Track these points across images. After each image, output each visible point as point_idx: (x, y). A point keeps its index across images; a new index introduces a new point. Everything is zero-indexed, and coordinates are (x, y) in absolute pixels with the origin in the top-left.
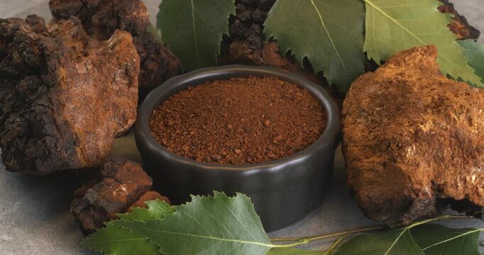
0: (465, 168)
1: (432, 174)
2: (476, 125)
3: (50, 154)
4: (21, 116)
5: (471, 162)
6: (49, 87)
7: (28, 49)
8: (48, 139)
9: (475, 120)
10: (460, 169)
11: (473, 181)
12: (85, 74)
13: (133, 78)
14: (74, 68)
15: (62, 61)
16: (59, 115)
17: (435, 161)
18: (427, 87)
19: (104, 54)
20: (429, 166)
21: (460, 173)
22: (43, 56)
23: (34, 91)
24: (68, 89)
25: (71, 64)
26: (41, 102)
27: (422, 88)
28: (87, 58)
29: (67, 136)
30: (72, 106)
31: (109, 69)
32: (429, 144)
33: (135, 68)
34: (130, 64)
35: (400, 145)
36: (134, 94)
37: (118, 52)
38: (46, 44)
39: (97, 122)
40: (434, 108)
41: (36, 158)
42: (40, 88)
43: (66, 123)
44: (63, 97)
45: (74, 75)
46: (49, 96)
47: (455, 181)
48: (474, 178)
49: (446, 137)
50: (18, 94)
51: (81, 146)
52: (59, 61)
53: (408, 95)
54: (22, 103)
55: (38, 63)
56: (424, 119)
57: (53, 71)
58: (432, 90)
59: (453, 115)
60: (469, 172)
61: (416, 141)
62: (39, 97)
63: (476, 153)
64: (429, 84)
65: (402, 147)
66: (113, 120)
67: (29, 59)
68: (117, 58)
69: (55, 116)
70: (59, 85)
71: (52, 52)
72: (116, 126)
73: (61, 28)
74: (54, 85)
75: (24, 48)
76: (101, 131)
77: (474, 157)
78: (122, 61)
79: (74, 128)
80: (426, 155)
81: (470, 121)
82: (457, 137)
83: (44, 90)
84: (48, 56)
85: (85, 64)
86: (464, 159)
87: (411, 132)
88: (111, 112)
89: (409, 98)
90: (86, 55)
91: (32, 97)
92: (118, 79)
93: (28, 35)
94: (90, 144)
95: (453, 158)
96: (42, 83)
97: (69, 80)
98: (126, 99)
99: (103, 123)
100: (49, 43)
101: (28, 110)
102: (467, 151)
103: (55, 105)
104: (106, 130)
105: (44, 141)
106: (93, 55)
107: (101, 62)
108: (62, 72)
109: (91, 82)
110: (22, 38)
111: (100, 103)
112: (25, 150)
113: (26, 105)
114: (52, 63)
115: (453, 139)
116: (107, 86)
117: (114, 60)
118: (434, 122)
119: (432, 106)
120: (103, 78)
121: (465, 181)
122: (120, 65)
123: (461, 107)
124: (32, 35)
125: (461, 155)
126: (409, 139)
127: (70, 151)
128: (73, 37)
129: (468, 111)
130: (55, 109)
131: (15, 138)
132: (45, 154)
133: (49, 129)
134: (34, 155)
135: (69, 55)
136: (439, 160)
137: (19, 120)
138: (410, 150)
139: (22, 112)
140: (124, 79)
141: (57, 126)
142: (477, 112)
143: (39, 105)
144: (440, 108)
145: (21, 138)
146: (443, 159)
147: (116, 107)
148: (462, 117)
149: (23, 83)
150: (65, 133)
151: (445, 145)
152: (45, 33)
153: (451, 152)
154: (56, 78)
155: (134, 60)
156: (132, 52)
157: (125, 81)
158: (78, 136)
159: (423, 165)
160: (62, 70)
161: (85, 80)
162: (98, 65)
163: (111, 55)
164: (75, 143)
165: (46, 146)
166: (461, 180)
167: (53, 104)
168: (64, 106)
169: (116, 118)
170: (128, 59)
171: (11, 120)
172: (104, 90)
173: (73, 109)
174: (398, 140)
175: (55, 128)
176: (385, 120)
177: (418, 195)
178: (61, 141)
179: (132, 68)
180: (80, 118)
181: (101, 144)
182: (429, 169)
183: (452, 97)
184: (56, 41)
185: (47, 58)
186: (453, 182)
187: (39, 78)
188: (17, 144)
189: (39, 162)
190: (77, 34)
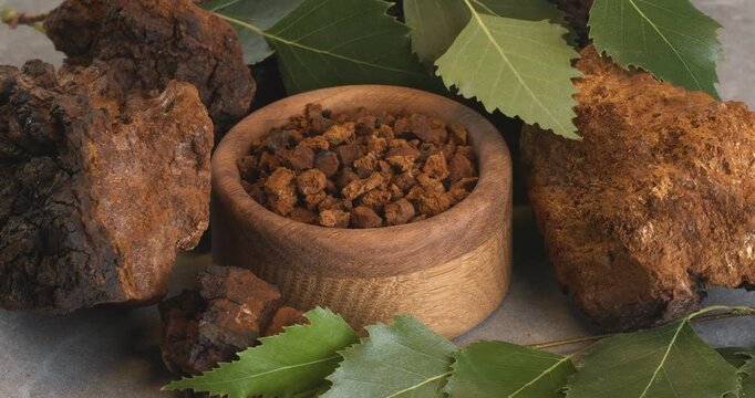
0: (733, 241)
1: (686, 260)
2: (736, 170)
3: (77, 280)
4: (28, 221)
5: (740, 229)
6: (71, 174)
7: (34, 114)
8: (74, 256)
9: (733, 162)
10: (726, 244)
11: (749, 256)
12: (127, 152)
13: (204, 156)
14: (110, 142)
15: (91, 133)
16: (91, 218)
17: (687, 240)
18: (646, 111)
19: (155, 119)
20: (680, 249)
21: (727, 249)
22: (60, 124)
23: (48, 180)
24: (102, 176)
25: (104, 136)
26: (60, 198)
27: (638, 114)
28: (130, 127)
29: (104, 250)
30: (109, 203)
31: (165, 144)
32: (672, 217)
33: (206, 141)
34: (198, 134)
35: (629, 226)
36: (205, 181)
37: (178, 116)
38: (63, 105)
39: (149, 228)
40: (666, 151)
41: (56, 287)
42: (58, 176)
43: (102, 230)
44: (95, 189)
45: (110, 154)
46: (73, 188)
47: (723, 261)
48: (749, 250)
49: (696, 200)
50: (20, 186)
51: (126, 266)
52: (86, 133)
53: (622, 134)
54: (28, 200)
55: (51, 136)
56: (655, 176)
57: (77, 149)
58: (655, 116)
59: (698, 163)
60: (740, 244)
61: (651, 216)
62: (57, 190)
63: (746, 215)
64: (647, 104)
65: (632, 230)
66: (173, 223)
67: (37, 130)
68: (178, 125)
69: (83, 219)
70: (88, 170)
71: (75, 118)
72: (178, 232)
73: (79, 80)
74: (79, 170)
75: (28, 114)
76: (156, 242)
77: (744, 221)
78: (185, 130)
79: (114, 238)
80: (671, 233)
81: (726, 166)
82: (711, 196)
83: (65, 179)
84: (69, 124)
85: (127, 136)
86: (730, 227)
87: (640, 202)
88: (170, 210)
89: (624, 139)
90: (127, 121)
91: (45, 191)
92: (179, 158)
93: (32, 92)
94: (139, 263)
95: (712, 229)
96: (59, 167)
97: (103, 161)
98: (194, 189)
99: (158, 229)
100: (68, 105)
101: (38, 211)
102: (732, 213)
103: (83, 201)
104: (163, 240)
105: (68, 260)
106: (138, 121)
107: (152, 132)
108: (92, 150)
109: (137, 165)
110: (23, 98)
111: (153, 196)
112: (36, 274)
113: (35, 203)
114: (75, 135)
115: (706, 201)
116: (163, 170)
117: (173, 129)
118: (672, 176)
119: (662, 149)
120: (155, 158)
121: (738, 258)
122: (182, 136)
123: (708, 147)
124: (38, 92)
125: (723, 221)
126: (639, 214)
127: (108, 275)
128: (102, 93)
129: (720, 152)
130: (83, 208)
131: (19, 256)
132: (71, 280)
133: (75, 239)
134: (52, 283)
135: (101, 122)
136: (693, 237)
137: (24, 227)
138: (645, 231)
139: (28, 215)
140: (188, 158)
141: (87, 235)
142: (733, 149)
143: (58, 203)
144: (675, 151)
145: (30, 255)
146: (697, 235)
147: (178, 202)
148: (713, 164)
149: (29, 168)
150: (100, 246)
151: (697, 213)
152: (57, 87)
153: (708, 221)
154: (82, 158)
155: (205, 127)
156: (200, 115)
157: (192, 162)
158: (121, 250)
159: (669, 249)
160: (90, 145)
161: (128, 161)
162: (148, 137)
163: (168, 120)
164: (115, 261)
165: (71, 267)
166: (731, 258)
167: (79, 201)
168: (97, 203)
169: (179, 220)
170: (195, 126)
171: (11, 228)
172: (160, 176)
173: (112, 207)
174: (624, 219)
175: (85, 238)
176: (595, 181)
177: (672, 296)
178: (95, 259)
179: (201, 140)
180: (123, 221)
181: (155, 261)
182: (679, 253)
183: (688, 127)
184: (80, 101)
185: (67, 128)
186: (720, 264)
187: (55, 160)
188: (23, 266)
189: (60, 293)
190: (108, 89)
